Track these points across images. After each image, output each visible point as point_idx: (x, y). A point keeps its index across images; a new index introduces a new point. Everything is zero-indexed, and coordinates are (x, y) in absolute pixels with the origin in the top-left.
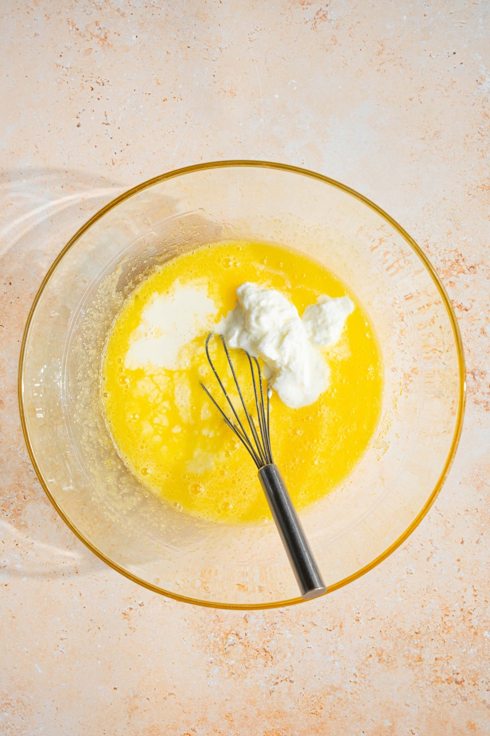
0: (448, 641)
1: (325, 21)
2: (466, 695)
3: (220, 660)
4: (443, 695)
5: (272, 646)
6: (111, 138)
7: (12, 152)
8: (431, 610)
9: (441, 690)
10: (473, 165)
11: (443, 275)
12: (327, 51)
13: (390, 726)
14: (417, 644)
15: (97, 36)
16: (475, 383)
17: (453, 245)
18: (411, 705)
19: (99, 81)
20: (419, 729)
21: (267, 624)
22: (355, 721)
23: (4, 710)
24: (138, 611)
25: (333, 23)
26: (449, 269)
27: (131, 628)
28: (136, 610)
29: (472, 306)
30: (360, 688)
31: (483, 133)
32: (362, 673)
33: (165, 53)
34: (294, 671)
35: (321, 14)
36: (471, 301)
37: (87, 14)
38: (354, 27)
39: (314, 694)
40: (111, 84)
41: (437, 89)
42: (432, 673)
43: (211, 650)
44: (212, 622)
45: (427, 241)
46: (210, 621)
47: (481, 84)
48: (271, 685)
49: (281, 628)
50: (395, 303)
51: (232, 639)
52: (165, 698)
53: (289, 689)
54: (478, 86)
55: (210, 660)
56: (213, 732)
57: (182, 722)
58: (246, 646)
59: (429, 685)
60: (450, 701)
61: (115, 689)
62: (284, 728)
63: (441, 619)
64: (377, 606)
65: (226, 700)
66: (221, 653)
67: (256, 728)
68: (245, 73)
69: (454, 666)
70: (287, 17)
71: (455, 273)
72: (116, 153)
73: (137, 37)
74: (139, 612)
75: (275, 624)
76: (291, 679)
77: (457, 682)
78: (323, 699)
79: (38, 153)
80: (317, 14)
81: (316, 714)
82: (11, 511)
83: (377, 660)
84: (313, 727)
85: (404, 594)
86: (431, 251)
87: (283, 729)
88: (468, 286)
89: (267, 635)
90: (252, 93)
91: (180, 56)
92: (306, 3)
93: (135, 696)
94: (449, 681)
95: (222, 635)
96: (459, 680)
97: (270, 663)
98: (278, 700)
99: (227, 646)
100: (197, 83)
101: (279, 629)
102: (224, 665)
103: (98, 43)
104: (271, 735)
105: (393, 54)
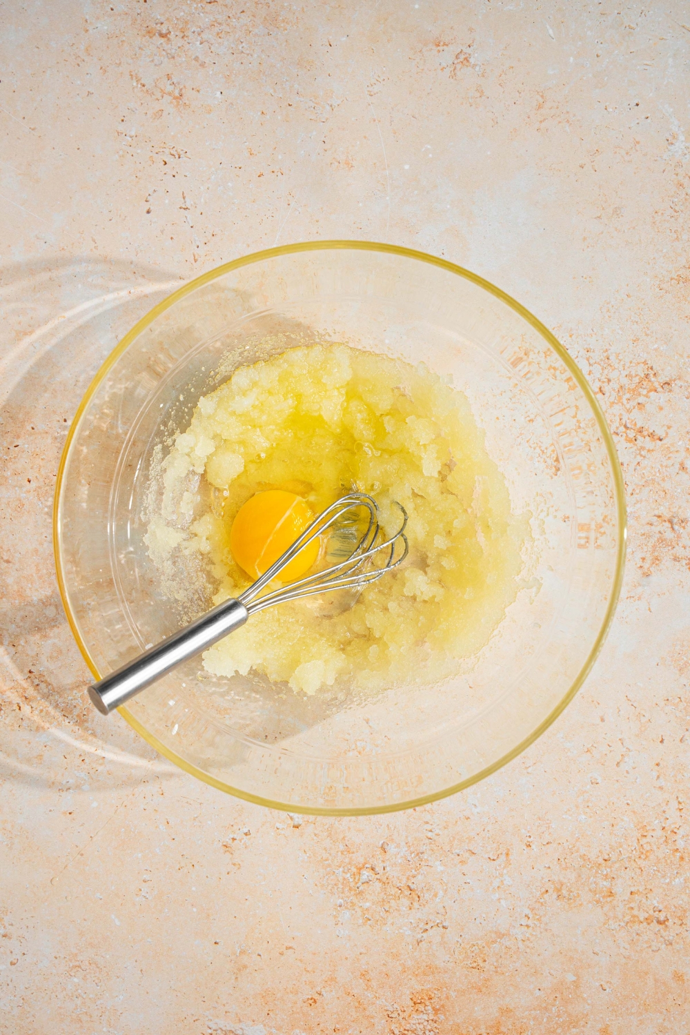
0: (646, 869)
1: (467, 66)
2: (671, 938)
3: (352, 903)
4: (641, 938)
5: (418, 882)
6: (192, 227)
7: (63, 249)
8: (623, 829)
9: (639, 932)
10: (665, 251)
11: (628, 394)
12: (471, 106)
13: (574, 981)
14: (607, 875)
15: (170, 94)
16: (673, 534)
17: (641, 355)
18: (600, 953)
19: (173, 152)
20: (611, 983)
21: (411, 854)
22: (528, 976)
23: (73, 974)
24: (243, 841)
25: (477, 68)
26: (637, 386)
27: (234, 864)
28: (241, 841)
29: (667, 434)
30: (534, 933)
31: (677, 209)
32: (536, 914)
33: (259, 113)
34: (448, 915)
35: (462, 57)
36: (666, 428)
37: (156, 65)
38: (506, 74)
39: (475, 943)
40: (190, 156)
41: (616, 153)
42: (628, 912)
43: (339, 889)
44: (340, 853)
45: (607, 351)
46: (337, 852)
47: (672, 144)
48: (419, 933)
49: (430, 858)
50: (580, 427)
51: (366, 874)
52: (282, 954)
53: (443, 938)
54: (669, 147)
55: (338, 903)
56: (344, 995)
57: (304, 983)
58: (385, 883)
59: (622, 927)
60: (650, 947)
61: (216, 943)
62: (436, 987)
63: (637, 841)
64: (553, 826)
65: (361, 954)
67: (400, 988)
68: (365, 137)
69: (655, 902)
70: (418, 63)
71: (645, 392)
72: (198, 247)
73: (221, 93)
74: (245, 843)
75: (422, 853)
76: (444, 925)
77: (659, 922)
78: (486, 948)
79: (97, 249)
80: (457, 57)
81: (478, 968)
82: (75, 717)
83: (555, 896)
84: (474, 985)
85: (587, 810)
86: (612, 364)
87: (435, 989)
88: (661, 409)
89: (412, 868)
90: (375, 164)
91: (279, 117)
92: (442, 43)
94: (649, 921)
95: (354, 870)
96: (662, 919)
97: (416, 905)
98: (429, 952)
99: (360, 883)
100: (303, 152)
101: (427, 860)
102: (357, 909)
103: (171, 102)
104: (420, 998)
105: (557, 108)
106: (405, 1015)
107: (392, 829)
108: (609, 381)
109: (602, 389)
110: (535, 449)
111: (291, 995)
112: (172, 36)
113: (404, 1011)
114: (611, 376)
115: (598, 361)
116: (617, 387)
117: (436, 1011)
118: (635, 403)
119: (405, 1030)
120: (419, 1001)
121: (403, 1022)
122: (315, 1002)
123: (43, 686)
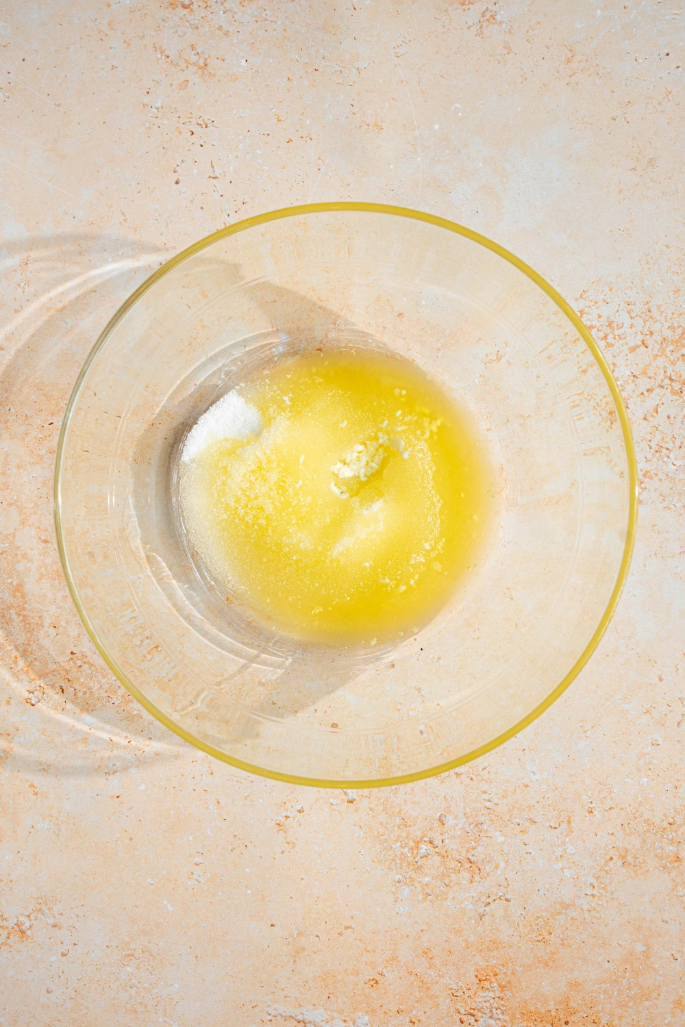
1: (493, 24)
5: (479, 853)
6: (222, 196)
7: (92, 223)
11: (672, 346)
12: (499, 63)
13: (644, 951)
14: (672, 839)
15: (194, 64)
18: (670, 921)
19: (200, 122)
20: (682, 952)
21: (470, 825)
22: (596, 948)
23: (126, 963)
24: (296, 819)
25: (504, 25)
27: (288, 843)
28: (294, 819)
30: (600, 903)
32: (601, 883)
33: (285, 80)
34: (510, 886)
35: (488, 15)
38: (533, 30)
39: (539, 915)
40: (217, 125)
41: (648, 103)
43: (397, 865)
44: (396, 828)
45: (648, 303)
46: (394, 826)
48: (481, 907)
49: (489, 829)
51: (424, 848)
52: (340, 934)
53: (506, 911)
55: (397, 879)
56: (407, 974)
57: (364, 964)
61: (272, 925)
62: (502, 963)
64: (615, 791)
65: (422, 931)
66: (411, 867)
67: (464, 965)
68: (393, 99)
70: (444, 22)
72: (229, 215)
73: (247, 61)
74: (298, 821)
75: (481, 824)
76: (507, 897)
78: (552, 920)
79: (127, 222)
80: (483, 15)
81: (543, 941)
83: (620, 863)
84: (541, 959)
85: (649, 773)
86: (654, 317)
87: (500, 965)
89: (471, 840)
90: (404, 125)
91: (306, 83)
92: (467, 2)
93: (300, 934)
95: (412, 844)
97: (477, 878)
98: (492, 926)
99: (418, 858)
100: (331, 116)
101: (486, 831)
102: (416, 884)
103: (196, 73)
104: (485, 975)
105: (587, 61)
106: (471, 993)
107: (450, 800)
108: (652, 333)
109: (645, 342)
110: (589, 401)
111: (351, 977)
112: (195, 7)
113: (470, 989)
114: (653, 329)
115: (639, 313)
116: (659, 339)
117: (502, 987)
118: (679, 355)
119: (471, 1009)
120: (484, 978)
121: (469, 1001)
122: (377, 982)
123: (86, 667)
